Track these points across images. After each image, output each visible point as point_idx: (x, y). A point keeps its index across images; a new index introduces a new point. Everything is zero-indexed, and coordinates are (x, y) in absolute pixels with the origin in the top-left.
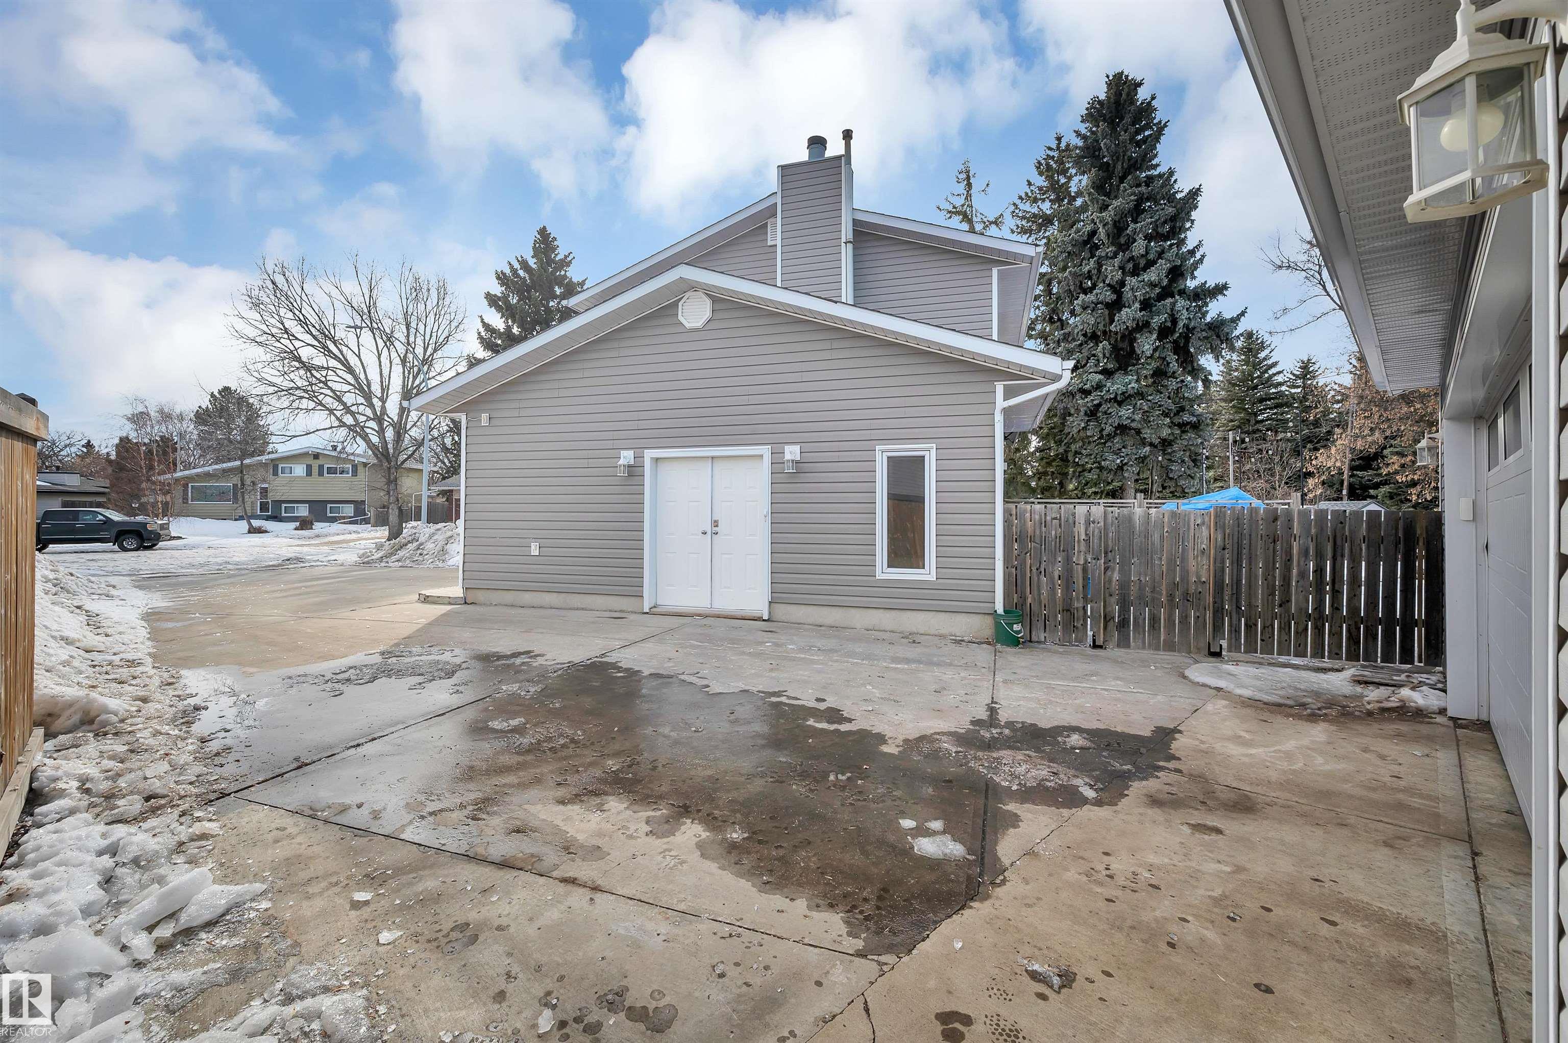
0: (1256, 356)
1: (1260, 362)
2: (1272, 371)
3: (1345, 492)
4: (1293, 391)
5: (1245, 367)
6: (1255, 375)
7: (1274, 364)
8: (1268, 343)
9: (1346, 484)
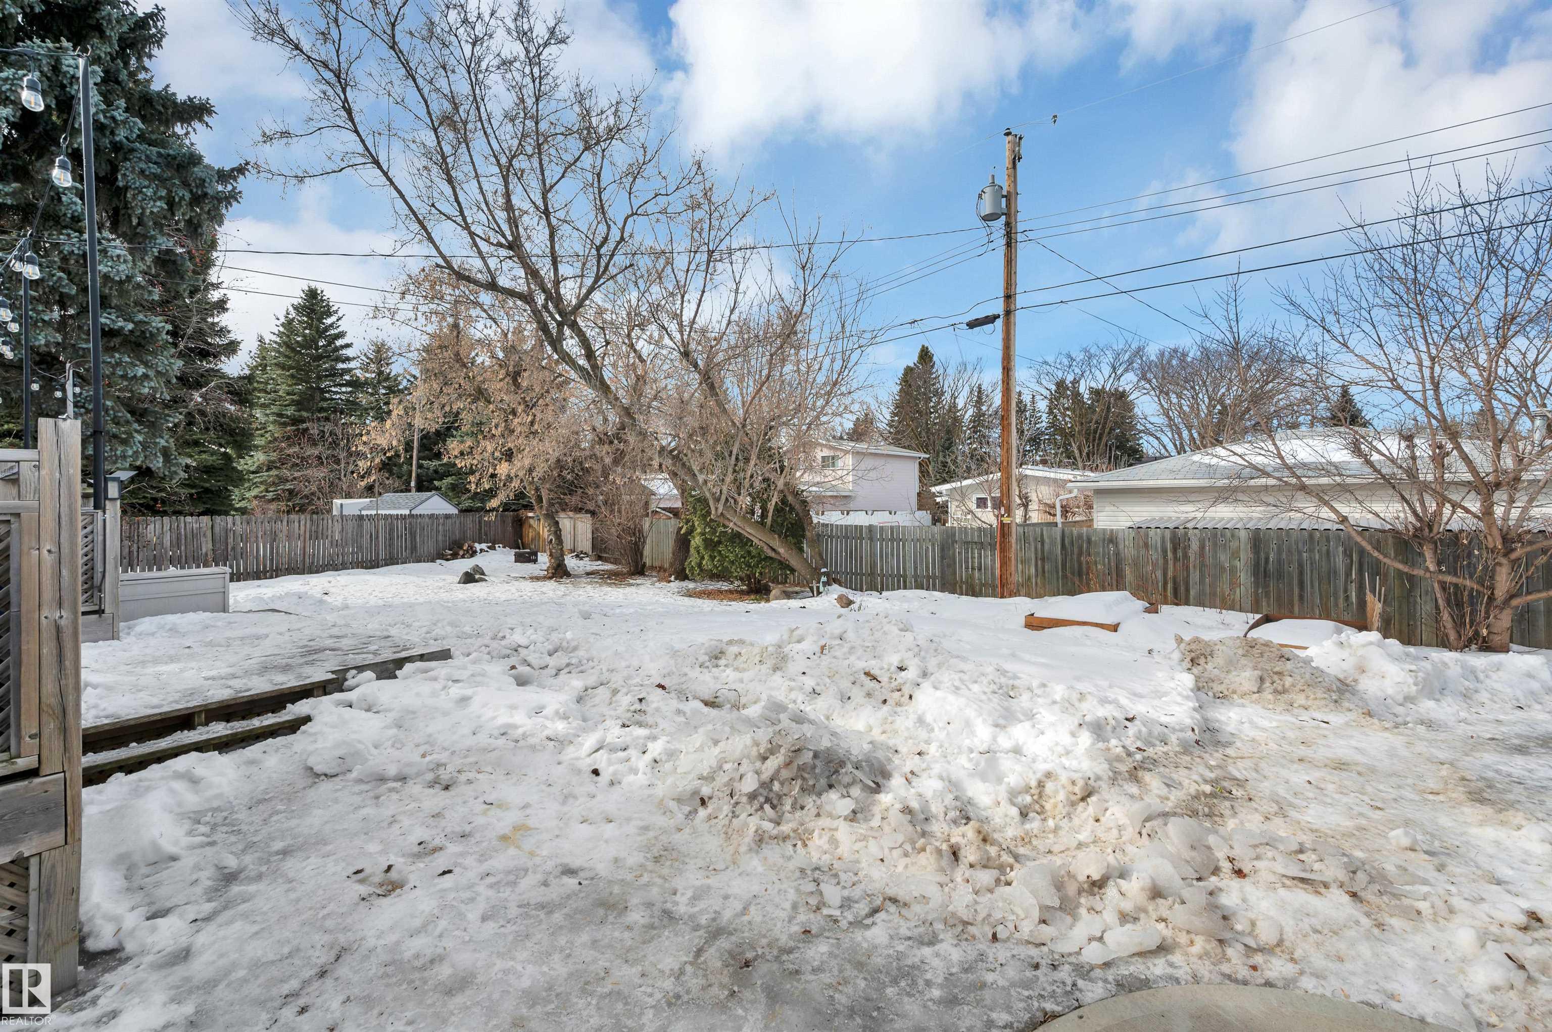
0: (320, 320)
1: (327, 329)
2: (339, 343)
3: (413, 484)
4: (368, 375)
5: (307, 331)
6: (321, 344)
7: (341, 335)
8: (334, 308)
9: (414, 475)
